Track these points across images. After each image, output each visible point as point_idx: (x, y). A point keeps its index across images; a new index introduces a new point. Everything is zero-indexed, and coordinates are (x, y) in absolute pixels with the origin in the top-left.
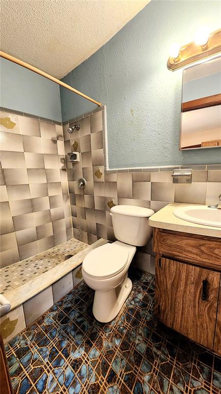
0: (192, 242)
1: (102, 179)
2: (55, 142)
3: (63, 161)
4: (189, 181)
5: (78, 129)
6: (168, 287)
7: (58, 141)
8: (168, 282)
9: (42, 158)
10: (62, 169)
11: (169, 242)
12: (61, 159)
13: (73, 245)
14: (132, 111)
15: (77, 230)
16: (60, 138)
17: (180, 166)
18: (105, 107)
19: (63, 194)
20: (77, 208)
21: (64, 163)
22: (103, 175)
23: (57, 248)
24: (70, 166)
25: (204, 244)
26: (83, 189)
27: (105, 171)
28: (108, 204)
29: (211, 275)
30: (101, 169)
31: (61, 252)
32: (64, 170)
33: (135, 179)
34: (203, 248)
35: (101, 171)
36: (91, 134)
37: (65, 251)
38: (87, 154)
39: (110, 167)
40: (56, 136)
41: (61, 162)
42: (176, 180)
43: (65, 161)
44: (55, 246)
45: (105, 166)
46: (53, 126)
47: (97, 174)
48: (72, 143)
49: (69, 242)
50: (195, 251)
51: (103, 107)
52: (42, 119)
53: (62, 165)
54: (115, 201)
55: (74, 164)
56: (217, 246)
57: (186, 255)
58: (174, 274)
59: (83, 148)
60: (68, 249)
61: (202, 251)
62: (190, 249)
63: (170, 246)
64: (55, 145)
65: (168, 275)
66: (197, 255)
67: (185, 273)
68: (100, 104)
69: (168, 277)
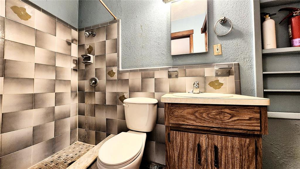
0: (190, 110)
1: (115, 77)
2: (69, 44)
3: (75, 62)
4: (177, 76)
5: (94, 35)
6: (176, 160)
7: (72, 44)
8: (175, 154)
9: (54, 56)
10: (73, 69)
11: (176, 114)
12: (74, 60)
13: (77, 149)
14: (141, 26)
15: (83, 131)
16: (74, 42)
17: (171, 66)
18: (120, 21)
19: (72, 92)
20: (86, 106)
21: (76, 64)
22: (116, 75)
23: (57, 155)
24: (83, 67)
25: (197, 111)
26: (95, 87)
27: (118, 71)
28: (120, 98)
29: (201, 138)
30: (115, 69)
31: (62, 159)
32: (75, 70)
33: (143, 76)
34: (197, 114)
35: (114, 71)
36: (107, 41)
37: (68, 157)
38: (101, 57)
39: (122, 68)
40: (70, 39)
41: (74, 63)
42: (170, 76)
43: (77, 62)
44: (54, 153)
45: (118, 67)
46: (70, 29)
47: (110, 73)
48: (87, 47)
49: (73, 145)
50: (192, 117)
51: (119, 20)
52: (60, 20)
53: (73, 66)
54: (126, 95)
55: (87, 65)
56: (204, 111)
57: (187, 122)
58: (179, 144)
59: (97, 52)
60: (71, 155)
61: (196, 117)
62: (189, 116)
63: (177, 117)
64: (69, 47)
65: (175, 147)
66: (194, 120)
67: (186, 141)
68: (116, 18)
69: (175, 150)
